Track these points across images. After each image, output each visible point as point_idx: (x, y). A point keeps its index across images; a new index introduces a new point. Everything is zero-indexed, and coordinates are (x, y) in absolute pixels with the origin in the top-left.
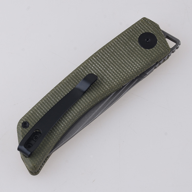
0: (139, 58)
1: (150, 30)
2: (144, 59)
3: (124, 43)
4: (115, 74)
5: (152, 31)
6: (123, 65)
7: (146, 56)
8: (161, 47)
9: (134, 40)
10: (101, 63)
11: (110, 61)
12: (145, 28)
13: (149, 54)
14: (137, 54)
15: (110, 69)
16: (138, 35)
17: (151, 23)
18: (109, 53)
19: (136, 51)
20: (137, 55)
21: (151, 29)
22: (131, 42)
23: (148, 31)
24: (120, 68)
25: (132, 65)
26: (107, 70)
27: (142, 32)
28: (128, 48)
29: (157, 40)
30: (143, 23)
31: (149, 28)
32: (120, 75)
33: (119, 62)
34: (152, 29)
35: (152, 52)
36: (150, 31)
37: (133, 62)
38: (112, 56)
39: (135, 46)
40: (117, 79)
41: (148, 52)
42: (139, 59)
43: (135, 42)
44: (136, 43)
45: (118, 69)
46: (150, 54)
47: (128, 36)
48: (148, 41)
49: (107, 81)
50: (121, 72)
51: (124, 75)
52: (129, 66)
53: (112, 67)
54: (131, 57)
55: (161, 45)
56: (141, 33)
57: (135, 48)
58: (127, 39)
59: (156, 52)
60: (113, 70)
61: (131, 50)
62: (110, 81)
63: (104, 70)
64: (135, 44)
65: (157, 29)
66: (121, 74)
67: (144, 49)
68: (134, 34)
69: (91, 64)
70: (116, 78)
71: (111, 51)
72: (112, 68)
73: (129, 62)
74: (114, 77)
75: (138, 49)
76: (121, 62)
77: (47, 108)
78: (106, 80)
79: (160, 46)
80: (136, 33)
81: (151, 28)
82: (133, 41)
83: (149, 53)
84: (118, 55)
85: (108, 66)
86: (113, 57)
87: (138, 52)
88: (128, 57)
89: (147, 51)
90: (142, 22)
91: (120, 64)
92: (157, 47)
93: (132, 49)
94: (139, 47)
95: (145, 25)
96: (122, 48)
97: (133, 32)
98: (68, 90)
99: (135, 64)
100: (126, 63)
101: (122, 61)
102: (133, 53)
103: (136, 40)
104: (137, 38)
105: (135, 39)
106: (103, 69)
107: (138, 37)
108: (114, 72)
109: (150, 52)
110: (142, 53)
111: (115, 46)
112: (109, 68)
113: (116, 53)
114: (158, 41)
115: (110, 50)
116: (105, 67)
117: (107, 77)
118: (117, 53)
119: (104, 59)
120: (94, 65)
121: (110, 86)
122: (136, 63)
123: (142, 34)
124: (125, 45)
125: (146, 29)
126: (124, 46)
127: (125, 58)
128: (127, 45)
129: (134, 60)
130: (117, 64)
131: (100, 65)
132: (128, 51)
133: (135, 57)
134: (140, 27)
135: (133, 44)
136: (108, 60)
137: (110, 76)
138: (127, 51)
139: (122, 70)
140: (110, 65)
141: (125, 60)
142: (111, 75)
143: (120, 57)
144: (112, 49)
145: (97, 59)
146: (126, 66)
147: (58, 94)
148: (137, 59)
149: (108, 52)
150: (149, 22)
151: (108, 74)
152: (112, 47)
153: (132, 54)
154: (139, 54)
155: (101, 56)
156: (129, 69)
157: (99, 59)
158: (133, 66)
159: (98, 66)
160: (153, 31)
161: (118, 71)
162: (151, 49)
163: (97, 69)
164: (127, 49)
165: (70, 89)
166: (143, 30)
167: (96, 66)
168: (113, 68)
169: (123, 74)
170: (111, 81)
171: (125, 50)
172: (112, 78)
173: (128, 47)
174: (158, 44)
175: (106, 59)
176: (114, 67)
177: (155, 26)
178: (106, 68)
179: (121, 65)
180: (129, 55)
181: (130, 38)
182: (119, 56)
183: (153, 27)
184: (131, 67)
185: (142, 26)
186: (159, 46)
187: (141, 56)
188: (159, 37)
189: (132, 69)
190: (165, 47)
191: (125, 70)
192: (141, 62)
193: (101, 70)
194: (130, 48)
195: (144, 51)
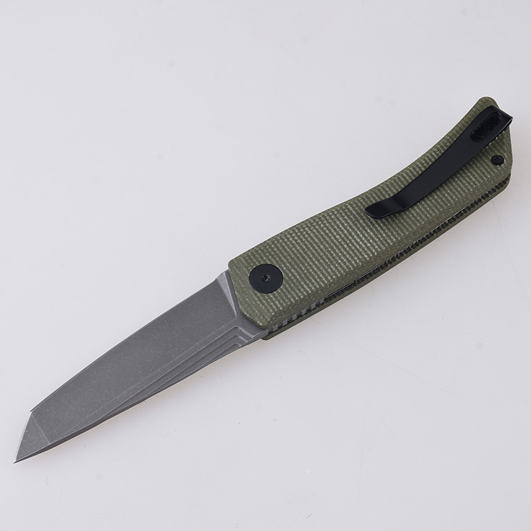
0: (285, 250)
1: (258, 297)
2: (277, 248)
3: (308, 278)
4: (332, 227)
5: (256, 295)
6: (317, 240)
9: (290, 282)
10: (356, 247)
11: (339, 250)
12: (268, 302)
14: (288, 257)
15: (341, 236)
16: (282, 290)
18: (339, 264)
19: (289, 263)
20: (289, 255)
21: (257, 300)
22: (297, 279)
23: (262, 296)
24: (322, 235)
25: (301, 240)
26: (345, 235)
27: (274, 295)
28: (304, 269)
29: (250, 278)
31: (260, 301)
32: (325, 224)
33: (322, 247)
34: (253, 300)
35: (262, 258)
36: (259, 295)
37: (298, 244)
38: (334, 258)
39: (290, 270)
41: (270, 260)
42: (286, 247)
43: (290, 278)
46: (265, 255)
47: (299, 290)
49: (348, 216)
50: (322, 229)
51: (318, 224)
52: (306, 239)
53: (337, 240)
54: (300, 253)
55: (244, 270)
57: (290, 268)
60: (335, 234)
61: (298, 265)
62: (344, 217)
63: (350, 234)
64: (290, 275)
66: (322, 226)
67: (275, 264)
68: (289, 292)
69: (374, 247)
70: (333, 219)
71: (334, 266)
72: (338, 237)
73: (305, 245)
74: (335, 222)
75: (286, 267)
76: (319, 247)
77: (459, 182)
78: (351, 219)
79: (246, 268)
80: (285, 294)
81: (256, 302)
82: (292, 280)
83: (267, 257)
84: (323, 259)
86: (332, 255)
87: (287, 260)
88: (306, 253)
89: (272, 262)
91: (322, 243)
92: (251, 266)
93: (296, 267)
94: (283, 269)
96: (313, 270)
97: (289, 296)
99: (296, 241)
100: (311, 244)
101: (317, 248)
102: (296, 260)
103: (287, 282)
104: (284, 285)
105: (289, 284)
106: (353, 237)
107: (282, 287)
108: (335, 230)
109: (265, 258)
110: (280, 258)
111: (327, 275)
112: (343, 239)
113: (326, 263)
114: (247, 276)
115: (336, 268)
116: (350, 240)
117: (348, 223)
118: (325, 261)
119: (350, 254)
120: (369, 245)
122: (294, 242)
123: (274, 291)
124: (308, 275)
125: (266, 300)
126: (310, 273)
127: (312, 253)
128: (305, 274)
129: (296, 248)
130: (327, 243)
131: (358, 243)
132: (303, 264)
133: (293, 252)
134: (275, 304)
135: (293, 275)
136: (342, 252)
137: (343, 224)
138: (306, 264)
139: (319, 233)
140: (340, 243)
141: (311, 249)
142: (341, 226)
143: (319, 255)
144: (332, 269)
146: (312, 238)
147: (436, 204)
148: (291, 249)
149: (341, 266)
151: (345, 228)
152: (332, 274)
153: (298, 258)
154: (285, 257)
155: (353, 259)
156: (307, 232)
158: (299, 237)
159: (361, 243)
160: (254, 296)
161: (327, 232)
162: (262, 263)
163: (363, 239)
164: (306, 267)
166: (271, 299)
167: (365, 244)
168: (335, 237)
169: (320, 226)
170: (342, 216)
171: (310, 266)
172: (339, 220)
173: (303, 271)
174: (248, 270)
175: (345, 253)
176: (333, 238)
177: (248, 305)
178: (347, 238)
179: (320, 241)
180: (303, 257)
181: (297, 287)
182: (321, 257)
183: (252, 304)
184: (304, 236)
185: (271, 306)
186: (248, 267)
187: (283, 254)
189: (301, 233)
191: (314, 233)
192: (285, 242)
193: (358, 235)
194: (300, 268)
195: (276, 261)
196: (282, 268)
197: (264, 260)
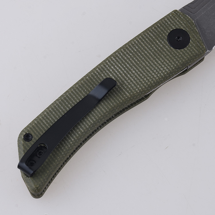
0: (168, 60)
1: (182, 26)
2: (174, 61)
3: (151, 41)
4: (138, 79)
5: (184, 28)
6: (147, 68)
7: (175, 58)
8: (195, 47)
9: (162, 38)
10: (121, 65)
11: (132, 63)
12: (176, 23)
13: (180, 56)
14: (165, 55)
15: (132, 72)
16: (167, 32)
17: (184, 18)
18: (131, 53)
19: (164, 51)
20: (165, 57)
21: (183, 24)
22: (158, 40)
23: (180, 27)
24: (145, 72)
25: (158, 68)
26: (129, 74)
27: (172, 28)
28: (154, 48)
29: (189, 39)
30: (174, 17)
32: (144, 80)
33: (144, 64)
34: (185, 24)
36: (182, 27)
37: (160, 65)
38: (135, 57)
40: (140, 85)
41: (178, 53)
42: (168, 62)
43: (163, 40)
44: (164, 42)
45: (141, 73)
46: (181, 56)
47: (155, 32)
48: (179, 39)
49: (128, 87)
50: (145, 77)
51: (148, 80)
52: (155, 69)
53: (134, 70)
54: (158, 58)
55: (194, 45)
56: (171, 30)
57: (163, 48)
58: (154, 36)
59: (188, 53)
60: (136, 74)
61: (158, 50)
62: (131, 87)
63: (125, 74)
64: (163, 43)
65: (191, 25)
66: (145, 79)
67: (174, 50)
68: (162, 31)
69: (109, 66)
70: (138, 84)
71: (134, 51)
72: (134, 72)
73: (155, 65)
74: (136, 82)
75: (166, 48)
76: (146, 64)
77: (54, 118)
78: (126, 86)
79: (194, 46)
80: (165, 29)
81: (183, 23)
82: (161, 39)
83: (180, 54)
84: (142, 55)
85: (129, 69)
86: (137, 58)
87: (166, 53)
88: (154, 59)
89: (177, 51)
90: (172, 16)
91: (144, 67)
92: (190, 47)
93: (160, 48)
94: (168, 46)
95: (177, 19)
96: (148, 47)
97: (162, 28)
98: (81, 97)
99: (162, 67)
100: (152, 66)
101: (147, 63)
102: (160, 54)
103: (164, 37)
104: (166, 35)
106: (123, 72)
107: (167, 34)
108: (136, 77)
109: (181, 53)
110: (171, 54)
111: (138, 44)
112: (130, 71)
113: (140, 53)
114: (192, 40)
115: (133, 49)
116: (126, 70)
117: (128, 83)
118: (141, 54)
119: (125, 60)
120: (112, 67)
121: (132, 94)
122: (163, 66)
123: (172, 30)
124: (151, 43)
125: (177, 25)
126: (149, 45)
127: (150, 59)
128: (153, 44)
129: (161, 62)
130: (140, 67)
131: (119, 68)
132: (155, 50)
133: (163, 59)
134: (171, 22)
135: (161, 43)
136: (130, 61)
137: (131, 81)
138: (153, 51)
139: (147, 74)
140: (132, 68)
141: (151, 62)
142: (132, 80)
143: (145, 58)
144: (136, 48)
145: (116, 59)
146: (151, 69)
147: (69, 101)
148: (165, 61)
149: (130, 51)
150: (182, 16)
151: (129, 79)
152: (135, 45)
153: (159, 55)
154: (168, 55)
155: (122, 57)
156: (155, 73)
157: (119, 60)
158: (160, 70)
159: (118, 68)
160: (185, 27)
161: (141, 75)
162: (182, 50)
163: (116, 72)
164: (153, 49)
165: (84, 95)
166: (174, 25)
167: (115, 68)
168: (136, 72)
169: (147, 79)
170: (133, 87)
171: (150, 50)
172: (134, 84)
173: (154, 46)
174: (191, 44)
175: (128, 60)
176: (137, 71)
177: (188, 21)
178: (127, 72)
179: (145, 68)
180: (155, 55)
181: (158, 35)
182: (143, 57)
183: (186, 22)
184: (157, 71)
185: (173, 20)
186: (192, 46)
187: (170, 58)
188: (193, 35)
189: (159, 73)
190: (200, 47)
191: (150, 74)
192: (169, 66)
193: (120, 74)
194: (157, 48)
195: (173, 52)
197: (182, 52)
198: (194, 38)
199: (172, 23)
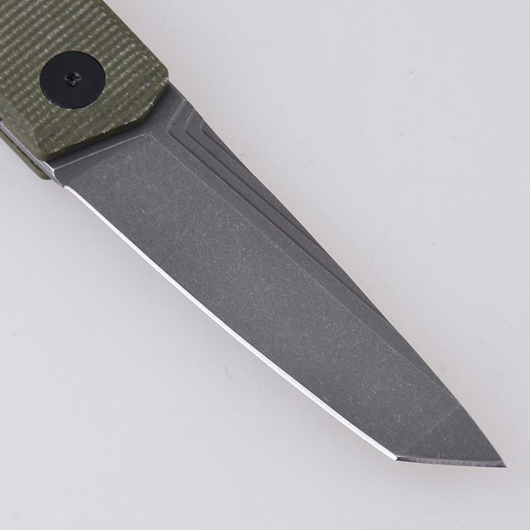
1: (115, 87)
5: (109, 93)
7: (12, 74)
8: (47, 122)
9: (75, 39)
12: (123, 70)
13: (20, 85)
14: (22, 48)
17: (143, 93)
19: (33, 45)
20: (16, 48)
21: (119, 89)
22: (68, 28)
23: (111, 80)
27: (106, 62)
28: (42, 20)
29: (75, 107)
30: (140, 66)
31: (122, 82)
34: (120, 95)
35: (29, 93)
36: (109, 86)
39: (49, 43)
41: (30, 81)
43: (66, 41)
44: (62, 44)
46: (21, 89)
47: (90, 21)
48: (72, 80)
55: (57, 120)
56: (100, 60)
57: (43, 42)
58: (78, 18)
59: (30, 104)
61: (37, 30)
64: (59, 40)
65: (120, 112)
67: (38, 68)
68: (97, 37)
75: (42, 49)
79: (53, 118)
80: (102, 43)
81: (124, 91)
82: (70, 36)
83: (24, 85)
87: (27, 50)
89: (35, 76)
90: (145, 62)
92: (49, 109)
93: (40, 33)
95: (134, 72)
97: (105, 35)
102: (25, 35)
103: (75, 43)
104: (82, 48)
105: (81, 39)
107: (87, 51)
109: (28, 88)
110: (26, 62)
114: (69, 115)
123: (98, 62)
124: (55, 10)
125: (118, 74)
126: (51, 7)
128: (54, 16)
132: (34, 22)
134: (126, 56)
135: (59, 35)
138: (33, 17)
150: (148, 88)
153: (20, 32)
154: (21, 55)
160: (111, 95)
162: (39, 91)
164: (38, 17)
166: (115, 65)
171: (34, 10)
174: (58, 112)
177: (131, 103)
180: (18, 23)
181: (83, 27)
183: (129, 96)
185: (131, 63)
186: (52, 113)
187: (14, 60)
188: (88, 117)
190: (52, 135)
194: (42, 25)
195: (33, 68)
196: (46, 56)
197: (34, 89)
198: (81, 121)
199: (121, 61)
